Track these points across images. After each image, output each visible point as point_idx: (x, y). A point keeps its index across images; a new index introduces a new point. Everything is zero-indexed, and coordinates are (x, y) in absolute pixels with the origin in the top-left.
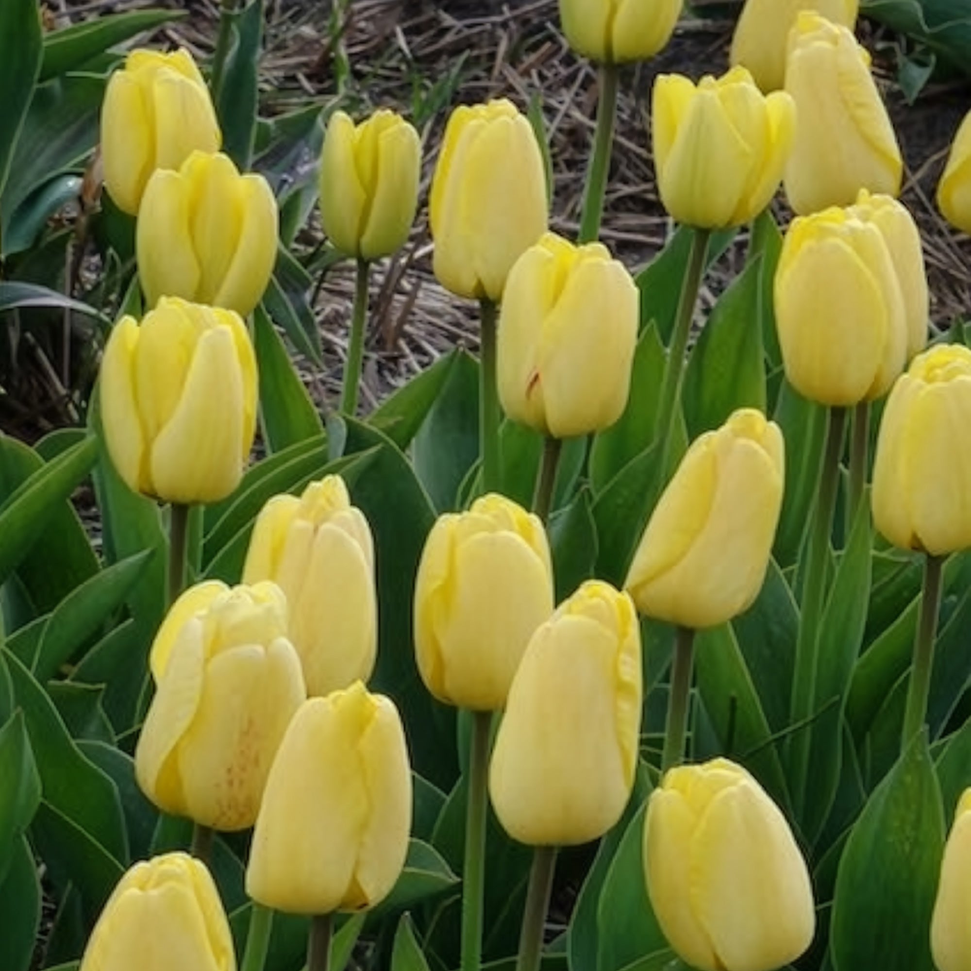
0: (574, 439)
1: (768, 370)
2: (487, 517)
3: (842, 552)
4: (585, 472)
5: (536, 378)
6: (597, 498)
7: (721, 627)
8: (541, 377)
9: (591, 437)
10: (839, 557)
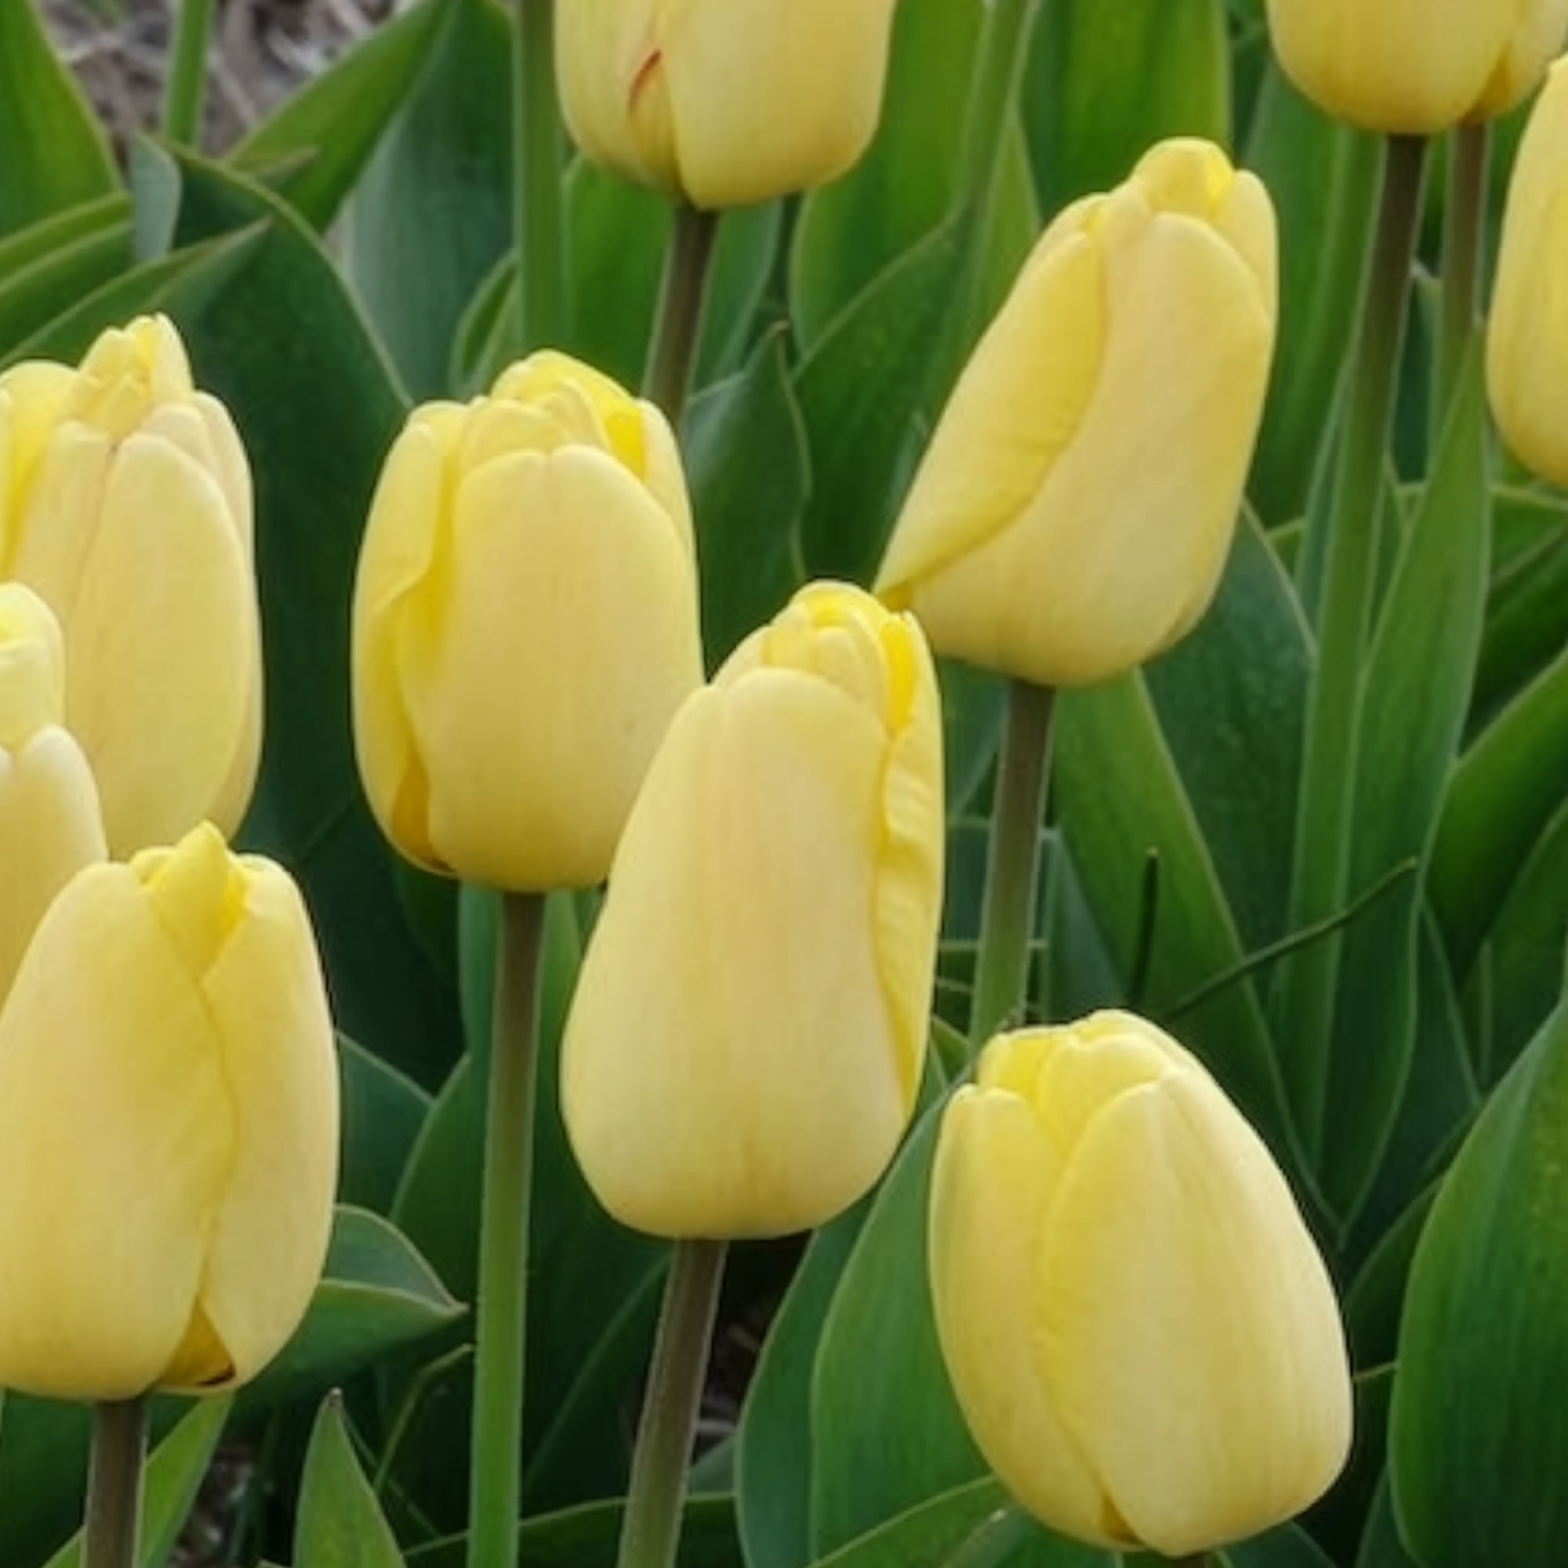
0: (749, 210)
1: (1235, 27)
2: (531, 409)
3: (1419, 489)
4: (778, 285)
5: (655, 59)
6: (807, 355)
7: (1116, 683)
8: (664, 60)
9: (791, 204)
10: (1411, 501)
